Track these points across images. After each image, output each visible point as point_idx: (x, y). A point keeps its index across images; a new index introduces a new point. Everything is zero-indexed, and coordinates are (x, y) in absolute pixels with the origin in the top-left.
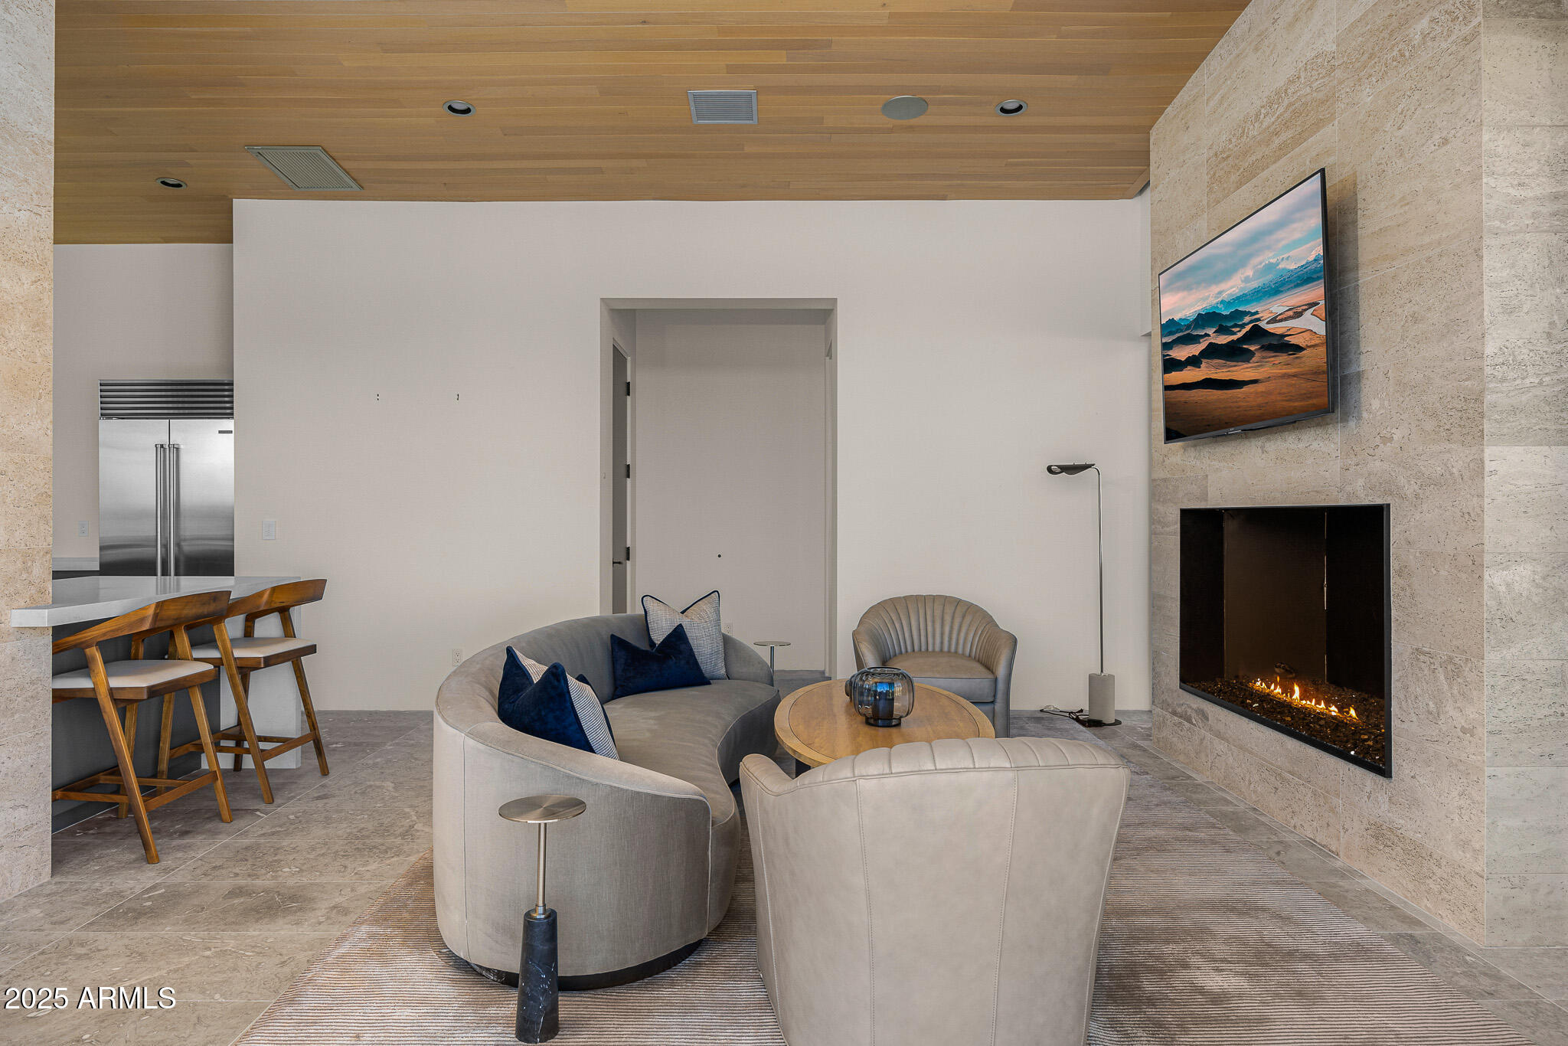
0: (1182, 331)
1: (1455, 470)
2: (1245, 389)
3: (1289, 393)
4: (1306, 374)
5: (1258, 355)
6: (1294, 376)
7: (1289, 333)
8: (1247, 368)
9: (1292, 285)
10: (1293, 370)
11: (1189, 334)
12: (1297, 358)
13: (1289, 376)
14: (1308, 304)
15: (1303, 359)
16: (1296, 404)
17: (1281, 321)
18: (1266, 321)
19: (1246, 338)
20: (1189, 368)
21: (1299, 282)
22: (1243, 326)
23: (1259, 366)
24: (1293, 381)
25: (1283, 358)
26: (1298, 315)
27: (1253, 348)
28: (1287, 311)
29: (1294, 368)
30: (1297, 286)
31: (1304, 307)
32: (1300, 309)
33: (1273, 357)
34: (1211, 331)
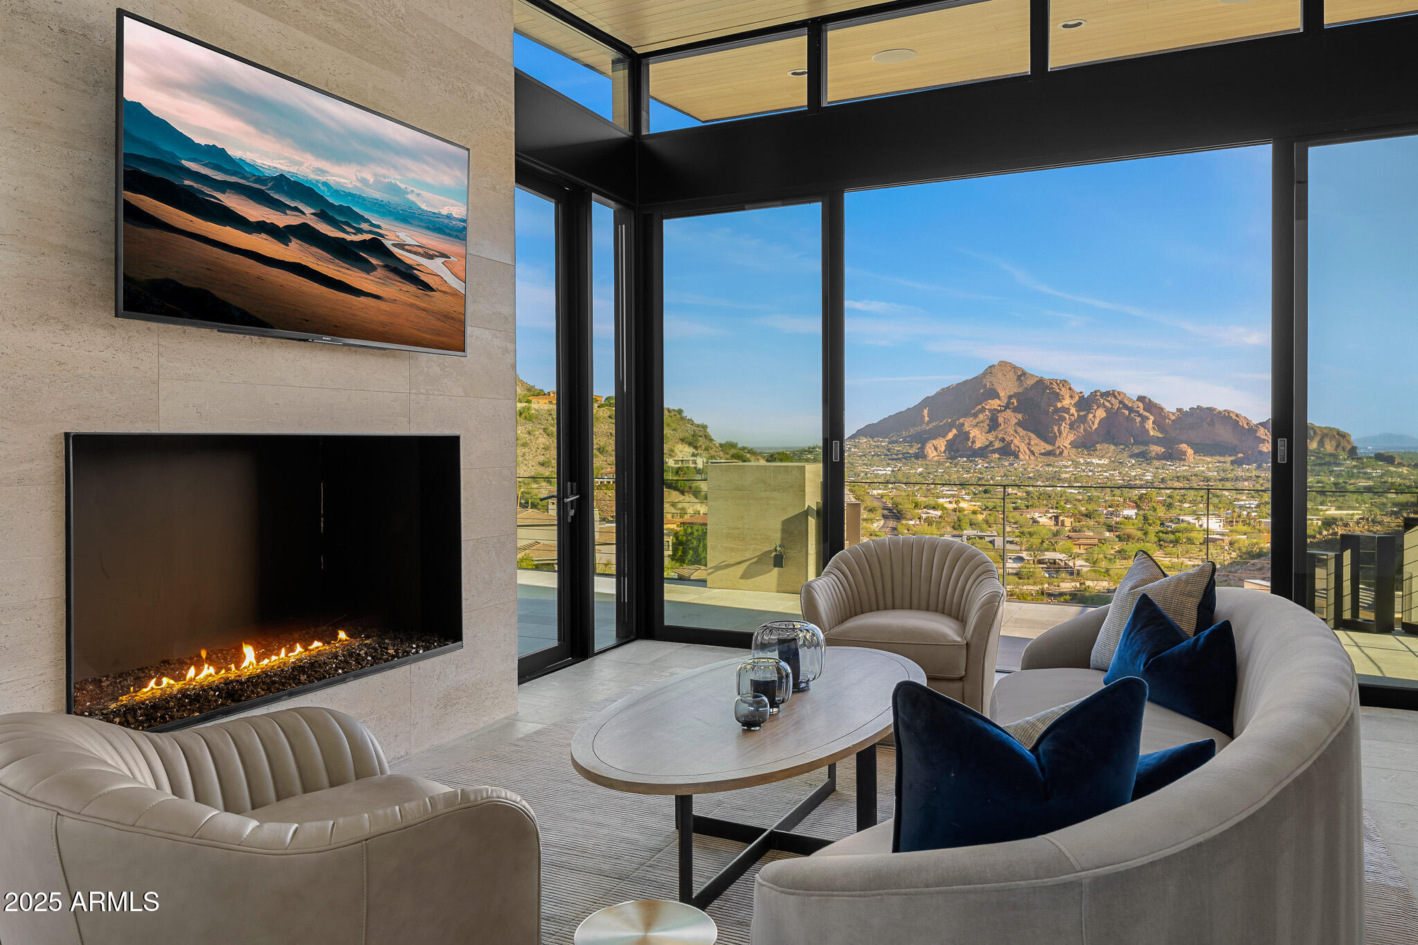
0: (244, 177)
1: (501, 413)
2: (363, 299)
3: (418, 323)
4: (435, 313)
5: (379, 270)
6: (424, 310)
7: (416, 267)
8: (366, 279)
9: (424, 225)
10: (424, 305)
11: (263, 191)
12: (426, 295)
13: (418, 308)
14: (439, 252)
15: (433, 299)
16: (425, 335)
17: (408, 251)
18: (392, 242)
19: (363, 244)
20: (264, 235)
21: (430, 226)
22: (360, 231)
23: (378, 282)
24: (423, 314)
25: (411, 288)
26: (431, 257)
27: (374, 261)
28: (417, 246)
29: (424, 303)
30: (428, 228)
31: (438, 254)
32: (431, 252)
33: (400, 282)
34: (308, 210)
